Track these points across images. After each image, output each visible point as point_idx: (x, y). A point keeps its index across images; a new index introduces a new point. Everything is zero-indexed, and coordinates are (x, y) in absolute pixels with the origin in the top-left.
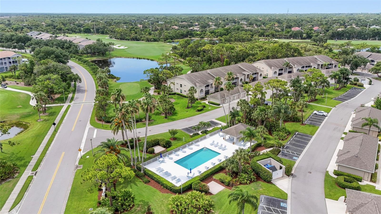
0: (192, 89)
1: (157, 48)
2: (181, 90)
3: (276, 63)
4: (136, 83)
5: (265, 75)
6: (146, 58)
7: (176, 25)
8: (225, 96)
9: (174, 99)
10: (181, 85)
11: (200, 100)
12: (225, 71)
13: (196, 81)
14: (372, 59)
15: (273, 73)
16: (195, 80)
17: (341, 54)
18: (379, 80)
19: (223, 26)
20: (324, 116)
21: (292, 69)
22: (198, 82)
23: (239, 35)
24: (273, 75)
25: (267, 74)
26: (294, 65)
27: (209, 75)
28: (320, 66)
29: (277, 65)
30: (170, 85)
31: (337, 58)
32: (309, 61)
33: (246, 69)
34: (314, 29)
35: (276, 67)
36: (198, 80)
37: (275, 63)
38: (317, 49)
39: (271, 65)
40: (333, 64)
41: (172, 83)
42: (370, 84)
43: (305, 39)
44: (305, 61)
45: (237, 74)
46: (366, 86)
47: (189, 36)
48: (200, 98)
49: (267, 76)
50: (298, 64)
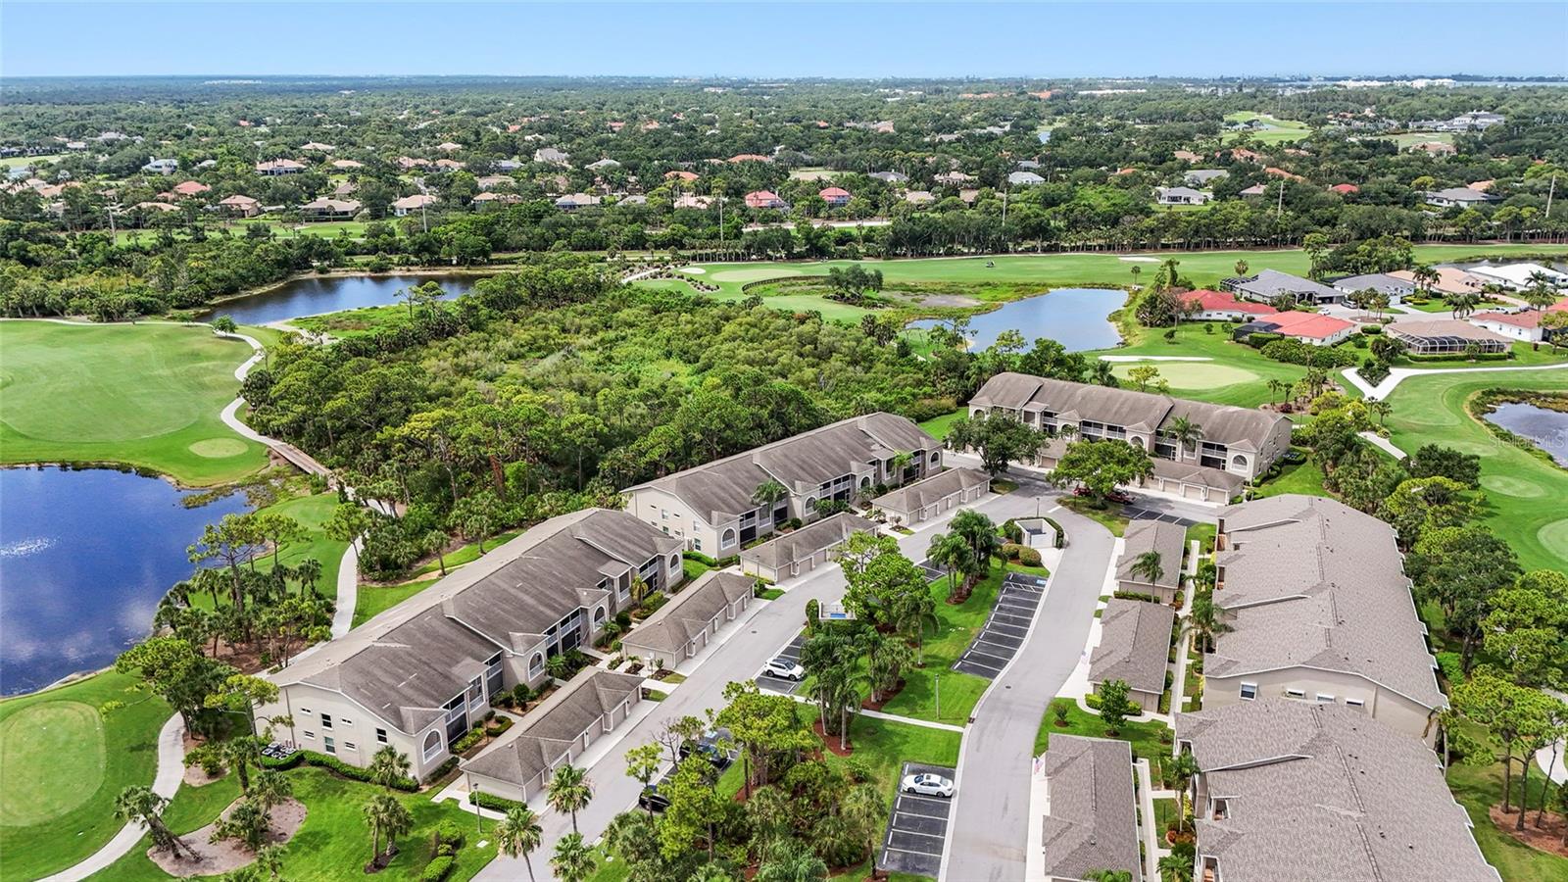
0: (388, 759)
1: (166, 372)
2: (327, 739)
3: (724, 489)
4: (78, 706)
5: (690, 542)
6: (113, 461)
7: (242, 192)
8: (541, 756)
9: (299, 799)
10: (325, 717)
11: (429, 784)
12: (527, 586)
13: (398, 691)
14: (1044, 405)
15: (719, 540)
16: (393, 688)
17: (942, 374)
18: (1083, 513)
19: (465, 193)
20: (944, 797)
21: (789, 501)
22: (409, 692)
23: (546, 270)
24: (719, 544)
25: (697, 540)
26: (793, 486)
27: (453, 634)
28: (884, 466)
29: (731, 495)
30: (268, 730)
31: (931, 397)
32: (842, 453)
33: (613, 549)
34: (827, 199)
35: (729, 506)
36: (410, 685)
37: (719, 486)
38: (854, 344)
39: (707, 504)
40: (924, 452)
41: (280, 720)
42: (1060, 546)
43: (800, 257)
44: (829, 457)
45: (578, 590)
46: (1050, 556)
47: (315, 263)
48: (426, 774)
49: (698, 547)
50: (809, 479)
